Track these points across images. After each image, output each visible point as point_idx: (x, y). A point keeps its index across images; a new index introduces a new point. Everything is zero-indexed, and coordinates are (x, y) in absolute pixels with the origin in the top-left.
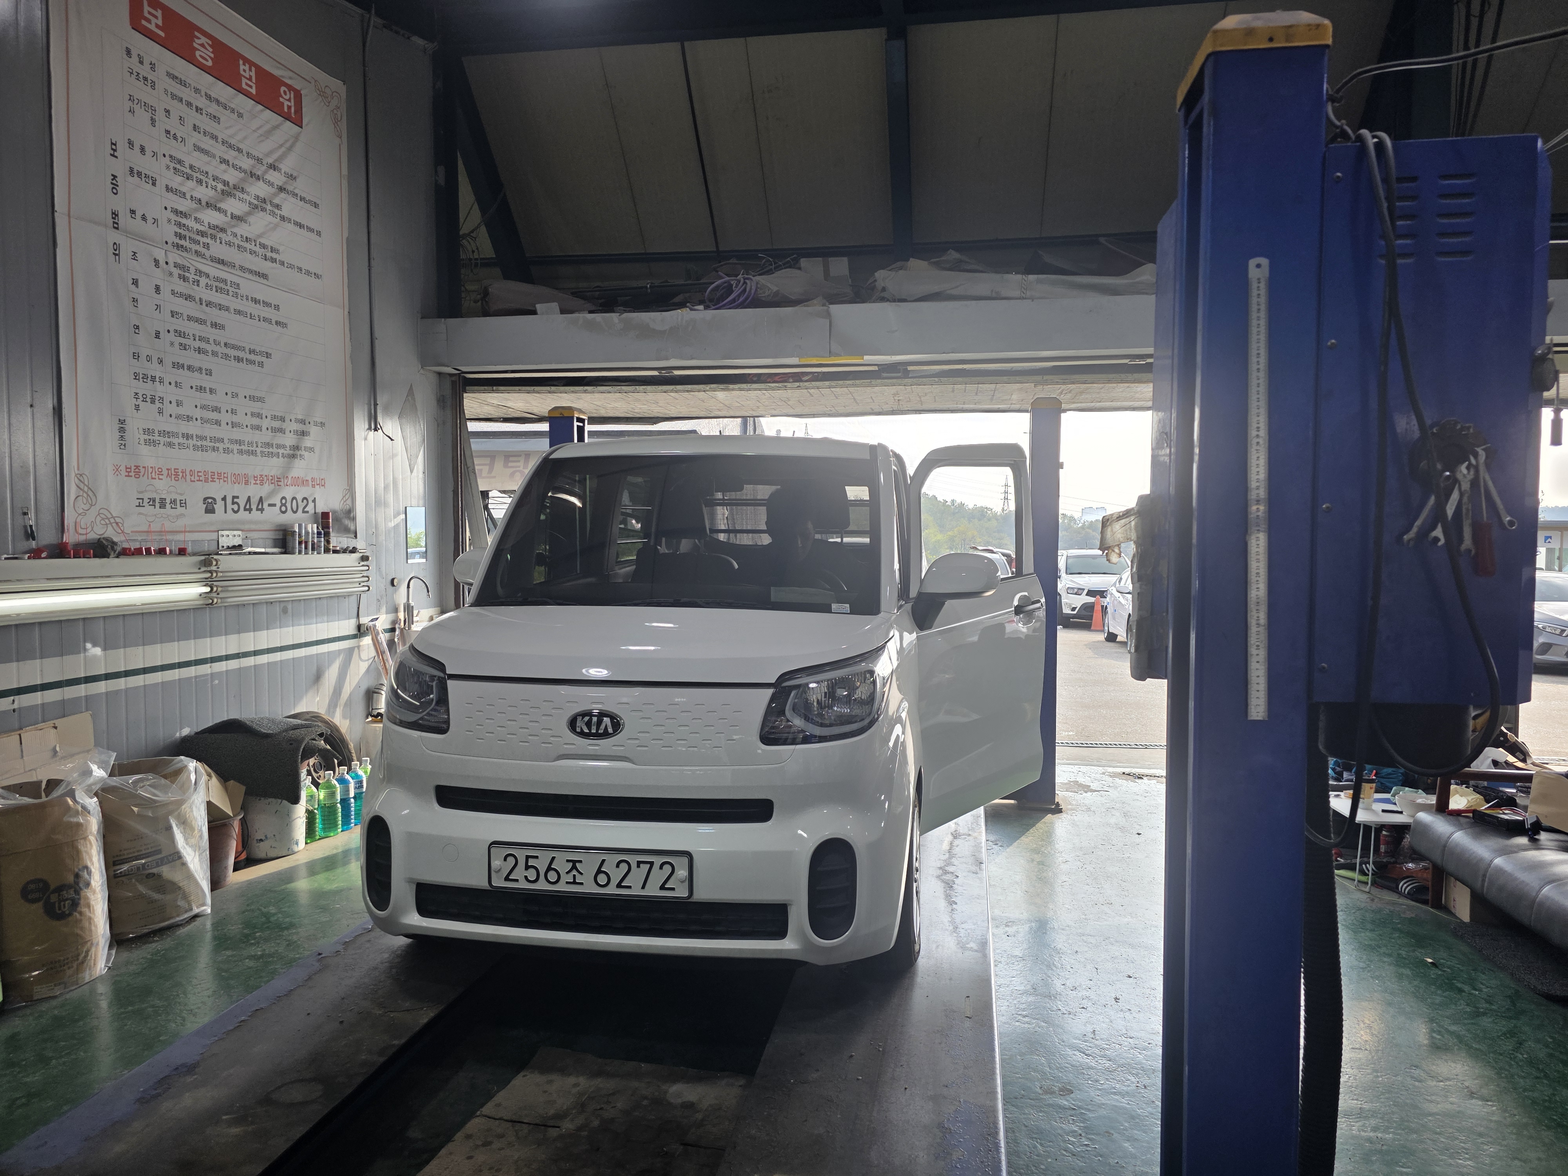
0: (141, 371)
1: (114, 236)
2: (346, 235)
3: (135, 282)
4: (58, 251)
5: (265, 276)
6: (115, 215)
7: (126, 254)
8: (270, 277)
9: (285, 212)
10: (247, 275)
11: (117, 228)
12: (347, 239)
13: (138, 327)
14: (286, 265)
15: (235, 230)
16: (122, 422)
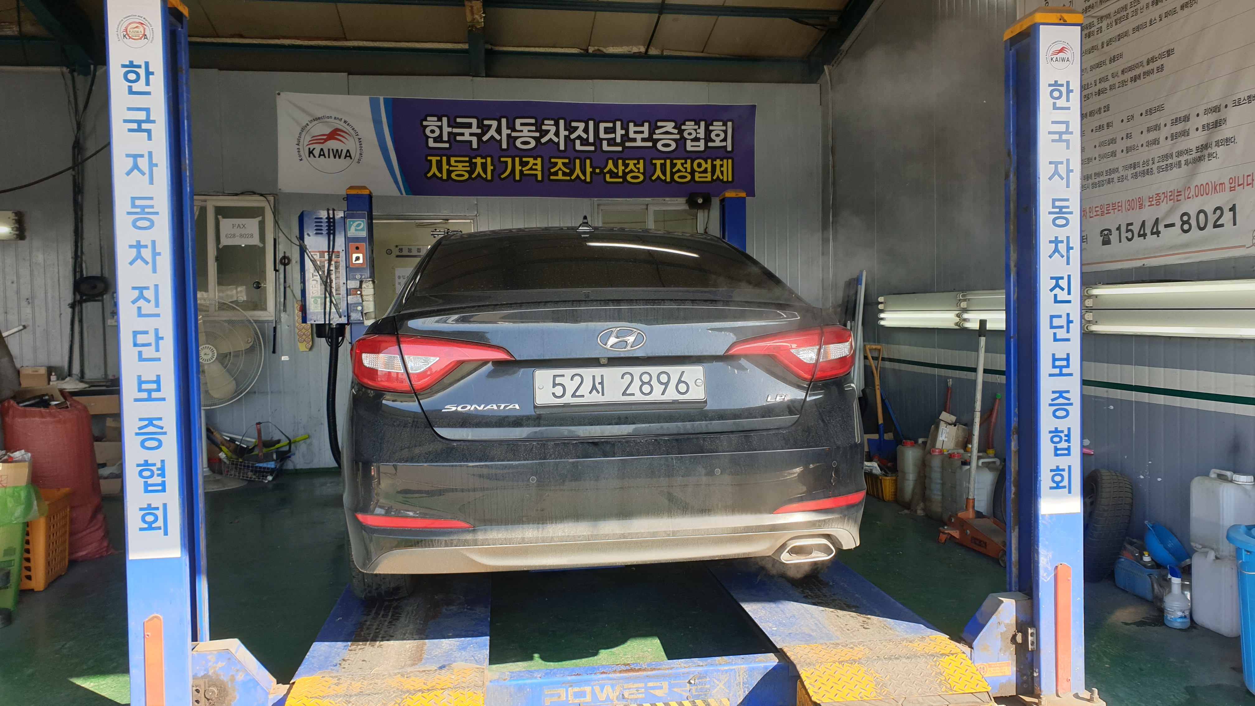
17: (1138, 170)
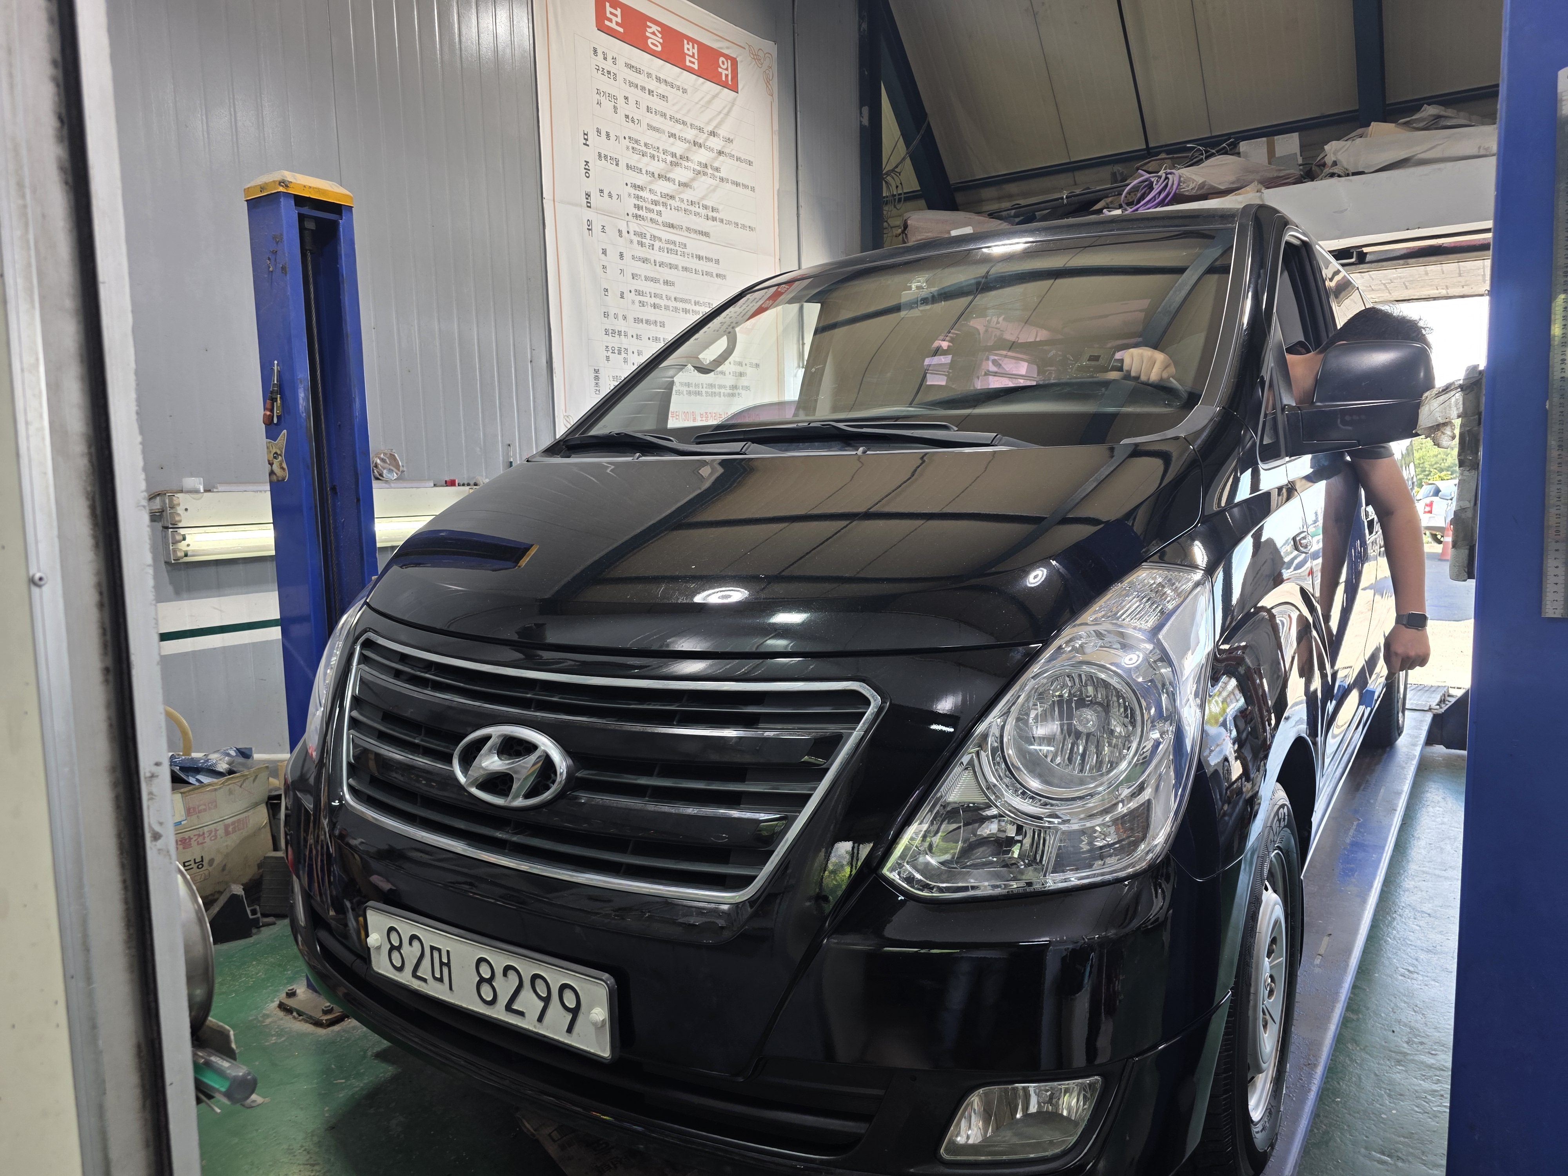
0: (610, 328)
1: (589, 214)
2: (777, 187)
3: (604, 252)
4: (546, 230)
5: (706, 234)
6: (588, 195)
7: (597, 228)
8: (711, 234)
9: (723, 174)
10: (693, 235)
11: (590, 207)
12: (779, 190)
13: (607, 290)
14: (725, 222)
15: (682, 196)
16: (597, 371)
17: (691, 389)
